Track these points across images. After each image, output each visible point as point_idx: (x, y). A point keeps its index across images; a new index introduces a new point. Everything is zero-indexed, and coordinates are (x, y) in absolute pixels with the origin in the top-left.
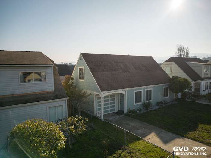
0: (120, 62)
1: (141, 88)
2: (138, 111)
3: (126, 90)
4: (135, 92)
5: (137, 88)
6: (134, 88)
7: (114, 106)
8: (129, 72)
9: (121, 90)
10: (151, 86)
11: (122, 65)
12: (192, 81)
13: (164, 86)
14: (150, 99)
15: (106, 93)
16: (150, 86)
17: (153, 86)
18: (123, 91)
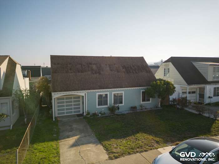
0: (94, 64)
1: (107, 91)
2: (100, 115)
3: (85, 92)
4: (98, 95)
5: (101, 90)
6: (97, 90)
7: (79, 108)
8: (100, 74)
9: (76, 92)
10: (122, 89)
11: (94, 67)
12: (187, 85)
13: (142, 89)
14: (121, 103)
15: (58, 94)
16: (120, 89)
17: (124, 89)
18: (82, 93)
